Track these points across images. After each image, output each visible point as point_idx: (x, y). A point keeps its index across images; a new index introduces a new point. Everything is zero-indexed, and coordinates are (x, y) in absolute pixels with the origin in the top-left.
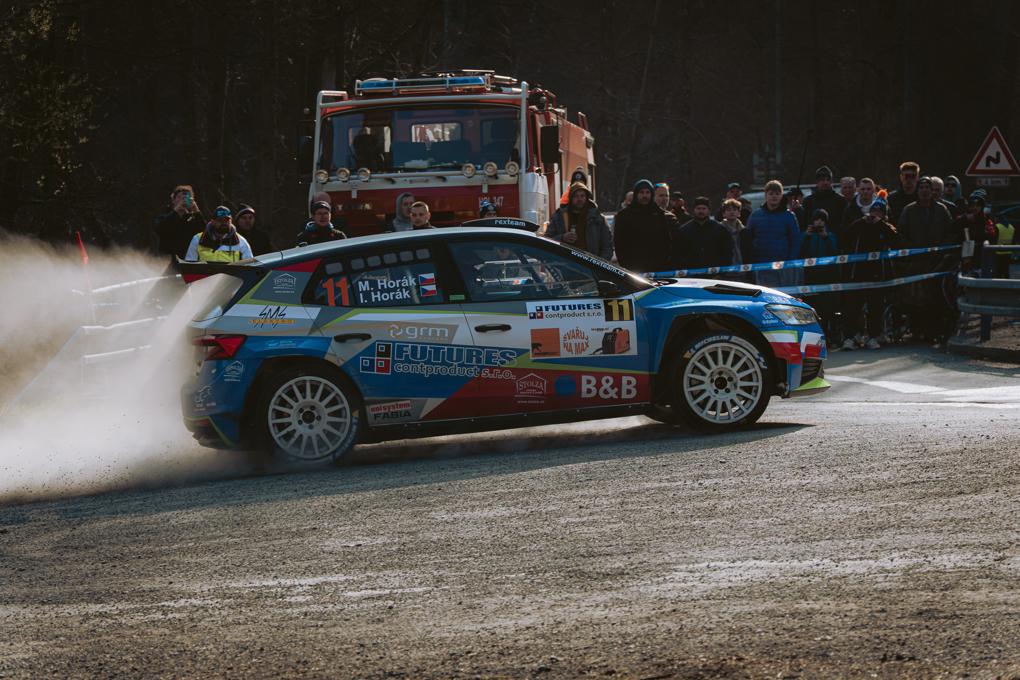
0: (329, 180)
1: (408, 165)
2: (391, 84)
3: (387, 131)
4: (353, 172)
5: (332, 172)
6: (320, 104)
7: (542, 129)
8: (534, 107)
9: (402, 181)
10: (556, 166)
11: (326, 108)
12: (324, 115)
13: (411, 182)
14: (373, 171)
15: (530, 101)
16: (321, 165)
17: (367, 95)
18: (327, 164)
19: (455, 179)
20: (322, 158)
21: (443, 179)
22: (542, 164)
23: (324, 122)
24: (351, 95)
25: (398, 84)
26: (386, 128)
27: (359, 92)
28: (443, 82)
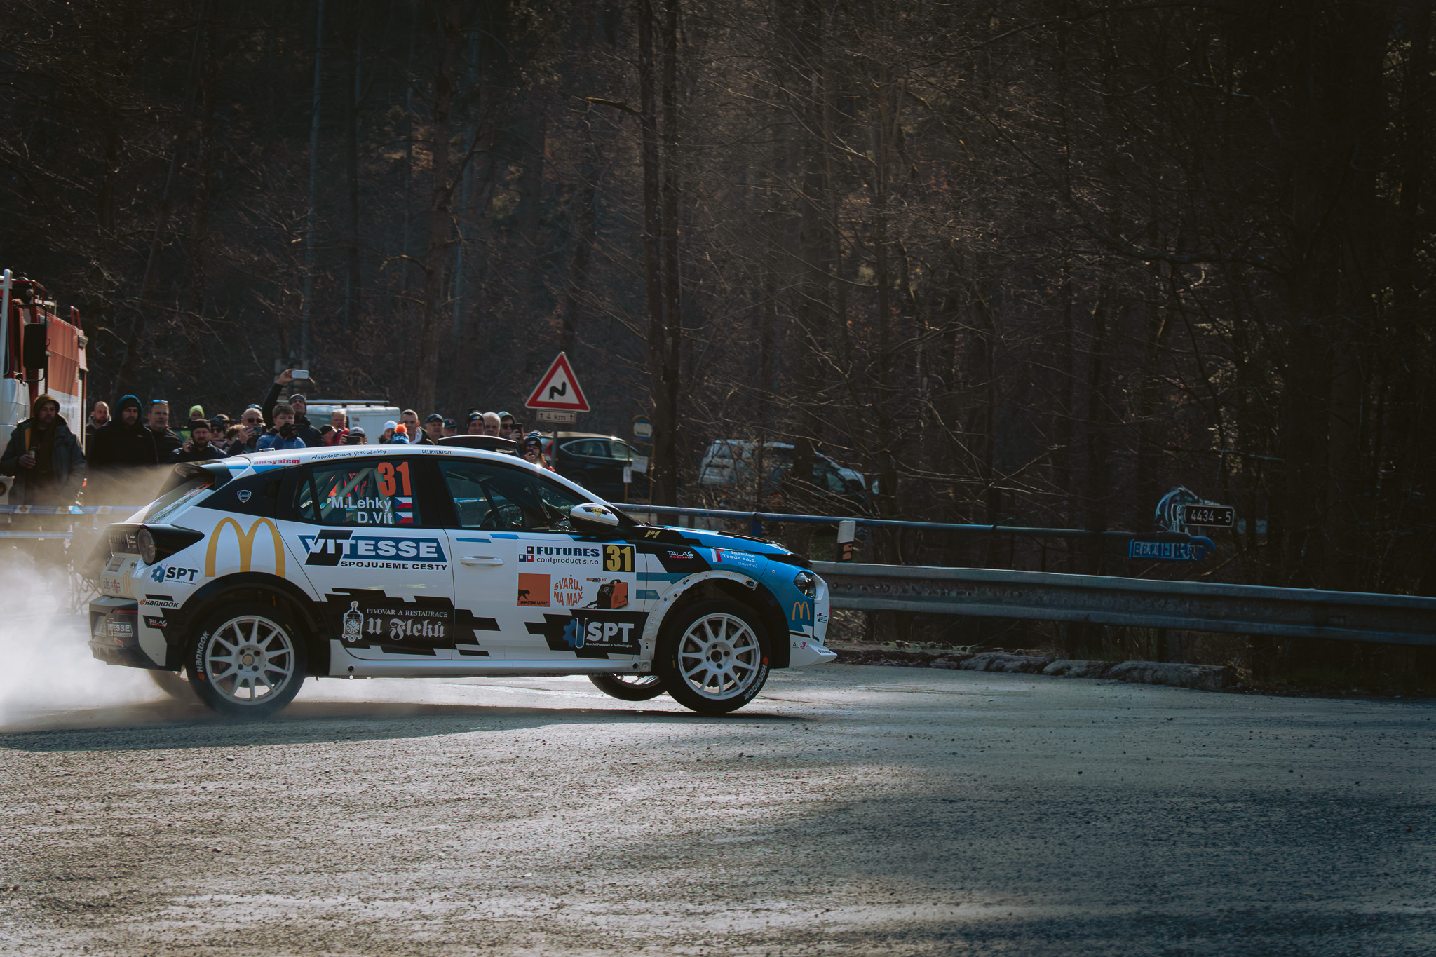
7: (26, 327)
8: (18, 300)
10: (41, 372)
15: (13, 294)
22: (24, 369)
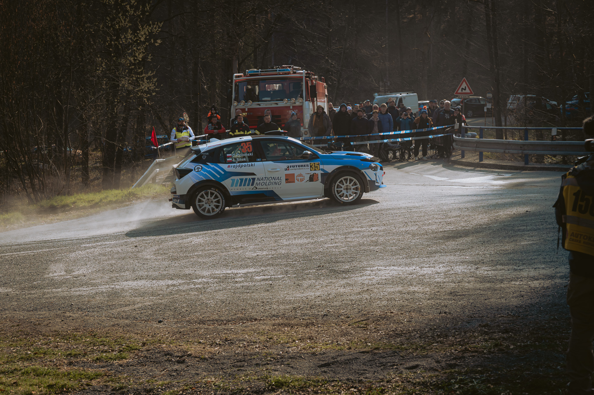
0: (238, 105)
1: (263, 99)
2: (258, 72)
3: (257, 87)
4: (246, 102)
5: (239, 102)
6: (234, 78)
7: (310, 86)
8: (308, 79)
9: (263, 105)
10: (315, 99)
11: (236, 80)
12: (236, 82)
13: (266, 105)
14: (253, 101)
15: (306, 77)
16: (235, 100)
17: (251, 75)
18: (237, 100)
19: (281, 104)
20: (235, 97)
21: (277, 104)
22: (310, 98)
23: (236, 85)
24: (245, 75)
25: (261, 71)
26: (256, 86)
27: (247, 74)
28: (276, 71)
